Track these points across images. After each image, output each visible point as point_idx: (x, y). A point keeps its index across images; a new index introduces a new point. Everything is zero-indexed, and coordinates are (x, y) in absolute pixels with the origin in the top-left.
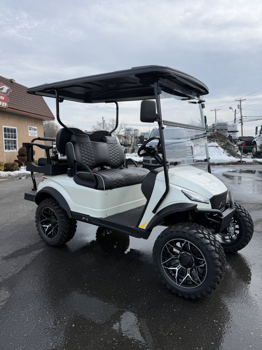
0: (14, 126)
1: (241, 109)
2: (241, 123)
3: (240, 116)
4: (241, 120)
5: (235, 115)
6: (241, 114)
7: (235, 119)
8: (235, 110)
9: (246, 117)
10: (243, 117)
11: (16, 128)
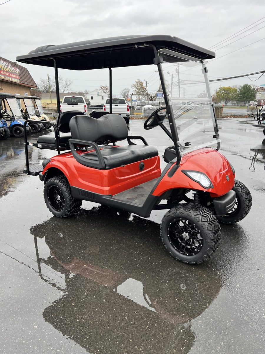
1: (178, 73)
2: (178, 86)
3: (178, 79)
4: (179, 83)
5: (172, 79)
6: (179, 78)
7: (172, 83)
8: (172, 75)
9: (182, 80)
10: (181, 81)
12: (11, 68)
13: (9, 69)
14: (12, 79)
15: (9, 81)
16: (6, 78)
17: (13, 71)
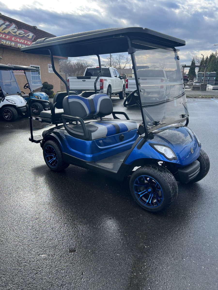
0: (38, 65)
11: (39, 66)
12: (16, 30)
13: (11, 31)
14: (16, 45)
15: (11, 46)
16: (2, 43)
17: (20, 34)
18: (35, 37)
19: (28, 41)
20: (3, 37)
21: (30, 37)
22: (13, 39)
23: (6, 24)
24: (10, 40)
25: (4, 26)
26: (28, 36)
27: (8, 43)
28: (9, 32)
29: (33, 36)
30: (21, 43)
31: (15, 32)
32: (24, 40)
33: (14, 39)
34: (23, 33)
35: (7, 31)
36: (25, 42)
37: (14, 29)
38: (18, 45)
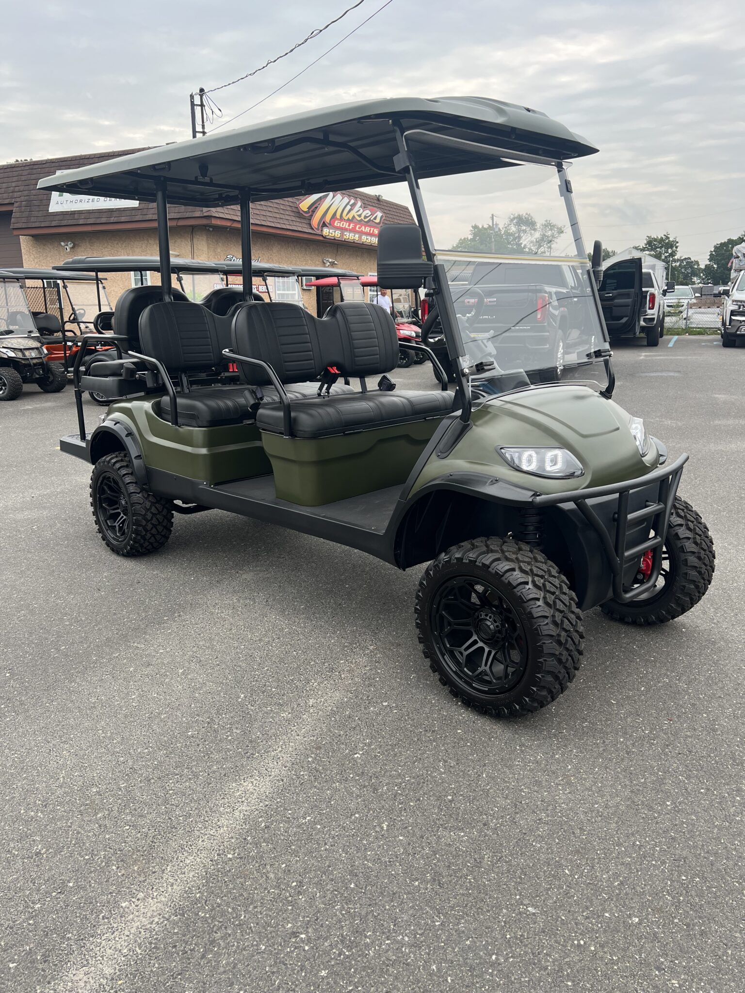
15: (354, 242)
16: (345, 237)
17: (366, 217)
18: (384, 218)
19: (374, 227)
20: (347, 227)
21: (378, 221)
22: (357, 229)
23: (350, 204)
24: (353, 231)
25: (349, 207)
26: (375, 218)
27: (350, 236)
28: (354, 217)
29: (382, 217)
30: (367, 234)
31: (360, 216)
32: (370, 226)
33: (359, 228)
34: (370, 213)
35: (350, 216)
36: (371, 232)
37: (359, 210)
38: (363, 237)
